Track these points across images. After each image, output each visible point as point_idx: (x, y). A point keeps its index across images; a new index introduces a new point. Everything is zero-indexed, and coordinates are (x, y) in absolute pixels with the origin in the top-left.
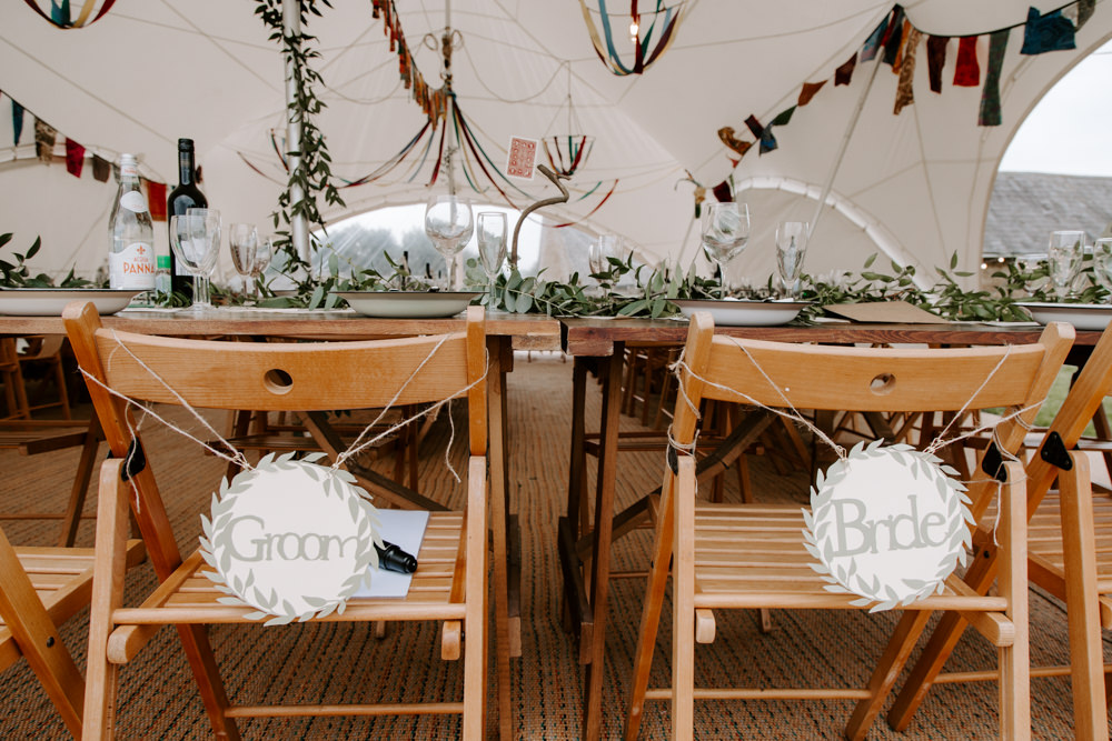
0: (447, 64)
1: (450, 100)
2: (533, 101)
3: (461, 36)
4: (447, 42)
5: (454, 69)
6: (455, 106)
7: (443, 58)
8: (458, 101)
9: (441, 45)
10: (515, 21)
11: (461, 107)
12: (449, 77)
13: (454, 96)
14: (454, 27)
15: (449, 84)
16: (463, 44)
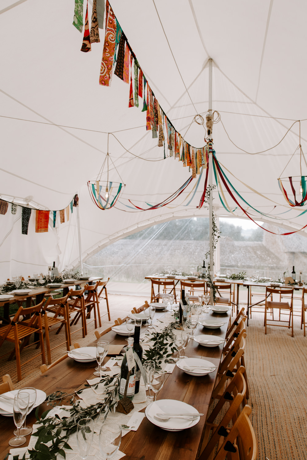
0: (209, 132)
1: (211, 155)
2: (267, 153)
3: (218, 114)
4: (209, 119)
5: (213, 136)
6: (214, 158)
7: (207, 129)
8: (217, 155)
9: (206, 121)
10: (255, 103)
11: (218, 159)
12: (211, 141)
13: (213, 152)
14: (214, 109)
15: (210, 145)
16: (220, 118)
